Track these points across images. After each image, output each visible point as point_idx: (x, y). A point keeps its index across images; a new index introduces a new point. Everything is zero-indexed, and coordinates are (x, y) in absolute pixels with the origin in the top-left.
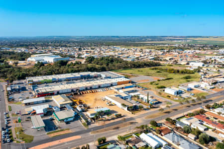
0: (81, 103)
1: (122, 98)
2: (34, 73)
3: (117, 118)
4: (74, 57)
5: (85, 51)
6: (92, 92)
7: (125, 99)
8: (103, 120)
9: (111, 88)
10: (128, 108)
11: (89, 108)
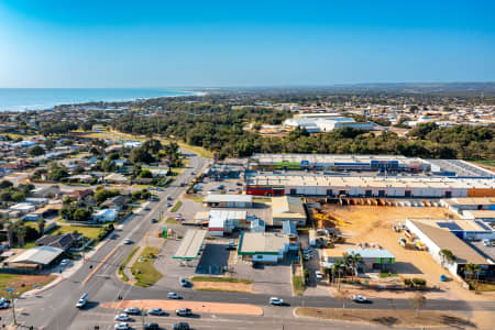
0: (329, 224)
1: (460, 235)
2: (271, 146)
3: (407, 290)
4: (389, 124)
6: (380, 204)
7: (467, 242)
8: (358, 283)
9: (442, 202)
11: (341, 241)
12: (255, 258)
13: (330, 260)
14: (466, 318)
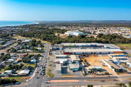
0: (86, 61)
1: (113, 62)
3: (105, 75)
4: (91, 33)
5: (99, 30)
6: (95, 56)
7: (115, 64)
8: (95, 74)
9: (108, 55)
10: (115, 70)
11: (89, 65)
12: (73, 70)
13: (89, 69)
14: (117, 80)
